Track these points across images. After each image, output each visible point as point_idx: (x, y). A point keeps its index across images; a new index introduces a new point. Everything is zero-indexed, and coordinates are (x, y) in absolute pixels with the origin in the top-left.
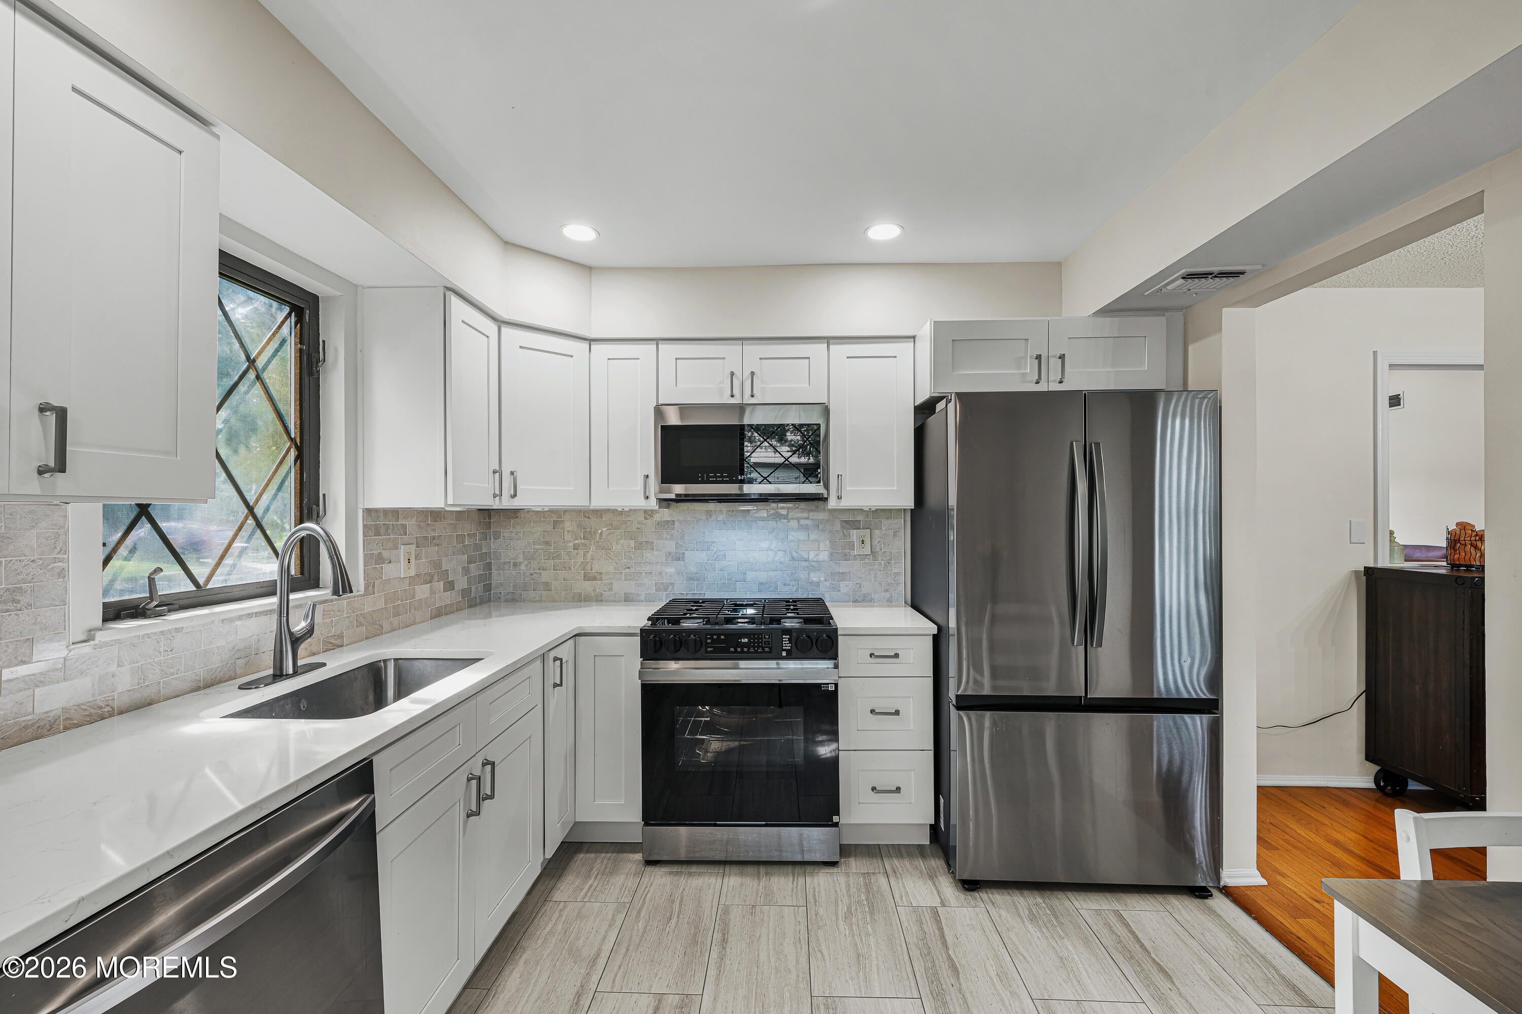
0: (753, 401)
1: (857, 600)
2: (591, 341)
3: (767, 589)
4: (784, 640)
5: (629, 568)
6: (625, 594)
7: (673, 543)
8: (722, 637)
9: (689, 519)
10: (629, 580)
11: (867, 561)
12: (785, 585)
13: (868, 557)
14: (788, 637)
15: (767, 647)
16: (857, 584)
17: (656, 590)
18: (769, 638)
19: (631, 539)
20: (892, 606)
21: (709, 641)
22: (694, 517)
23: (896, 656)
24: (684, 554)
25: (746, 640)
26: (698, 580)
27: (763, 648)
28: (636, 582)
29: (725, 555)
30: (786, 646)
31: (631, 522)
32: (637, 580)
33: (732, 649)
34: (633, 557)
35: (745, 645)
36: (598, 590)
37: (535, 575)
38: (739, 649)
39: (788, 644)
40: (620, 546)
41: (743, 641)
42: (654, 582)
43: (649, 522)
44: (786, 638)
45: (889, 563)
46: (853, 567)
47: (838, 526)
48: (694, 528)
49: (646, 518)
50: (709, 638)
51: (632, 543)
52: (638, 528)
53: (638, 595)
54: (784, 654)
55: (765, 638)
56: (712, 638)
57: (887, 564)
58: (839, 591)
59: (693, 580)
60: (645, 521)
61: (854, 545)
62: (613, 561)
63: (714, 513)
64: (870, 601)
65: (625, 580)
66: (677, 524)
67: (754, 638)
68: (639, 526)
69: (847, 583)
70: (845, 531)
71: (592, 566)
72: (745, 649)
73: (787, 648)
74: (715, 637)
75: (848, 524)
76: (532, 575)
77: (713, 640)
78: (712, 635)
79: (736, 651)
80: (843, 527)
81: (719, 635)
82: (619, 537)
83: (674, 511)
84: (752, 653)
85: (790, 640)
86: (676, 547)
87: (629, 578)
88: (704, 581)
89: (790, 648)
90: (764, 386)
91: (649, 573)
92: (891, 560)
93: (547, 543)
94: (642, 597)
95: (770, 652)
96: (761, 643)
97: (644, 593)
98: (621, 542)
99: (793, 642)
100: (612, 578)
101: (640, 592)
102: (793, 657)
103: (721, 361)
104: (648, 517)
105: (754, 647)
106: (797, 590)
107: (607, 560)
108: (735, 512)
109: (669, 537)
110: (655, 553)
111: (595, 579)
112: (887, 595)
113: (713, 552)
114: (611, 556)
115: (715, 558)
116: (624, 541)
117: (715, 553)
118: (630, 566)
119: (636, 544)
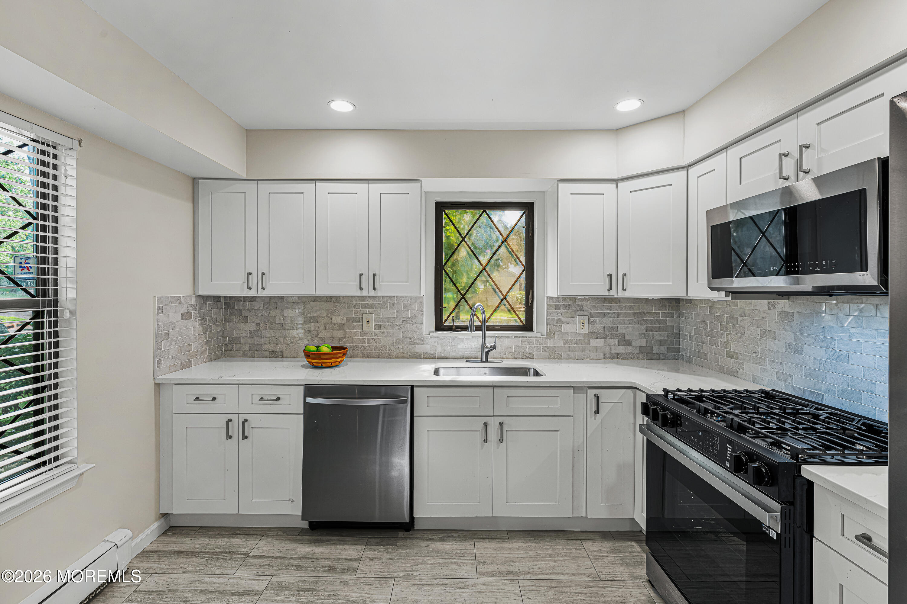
2: (687, 167)
4: (728, 449)
7: (793, 335)
9: (808, 311)
10: (756, 364)
14: (732, 448)
15: (715, 450)
17: (777, 378)
18: (717, 441)
19: (758, 327)
22: (813, 310)
24: (802, 347)
25: (701, 434)
26: (817, 378)
28: (761, 366)
29: (847, 356)
30: (729, 457)
32: (762, 365)
33: (692, 438)
34: (759, 343)
35: (700, 438)
36: (735, 368)
37: (700, 346)
38: (696, 441)
40: (749, 332)
42: (775, 370)
43: (772, 312)
48: (813, 321)
49: (769, 309)
51: (758, 330)
53: (763, 379)
55: (714, 439)
60: (769, 311)
62: (745, 345)
65: (754, 363)
66: (796, 316)
67: (707, 435)
68: (764, 315)
71: (731, 346)
76: (698, 346)
82: (749, 324)
83: (794, 303)
86: (795, 340)
87: (757, 362)
91: (772, 361)
93: (706, 323)
96: (712, 443)
97: (767, 379)
100: (744, 359)
101: (764, 377)
103: (778, 144)
104: (771, 307)
107: (741, 342)
109: (788, 328)
110: (777, 342)
111: (732, 357)
113: (834, 351)
114: (743, 340)
115: (835, 358)
116: (752, 328)
117: (836, 352)
118: (757, 352)
119: (761, 332)
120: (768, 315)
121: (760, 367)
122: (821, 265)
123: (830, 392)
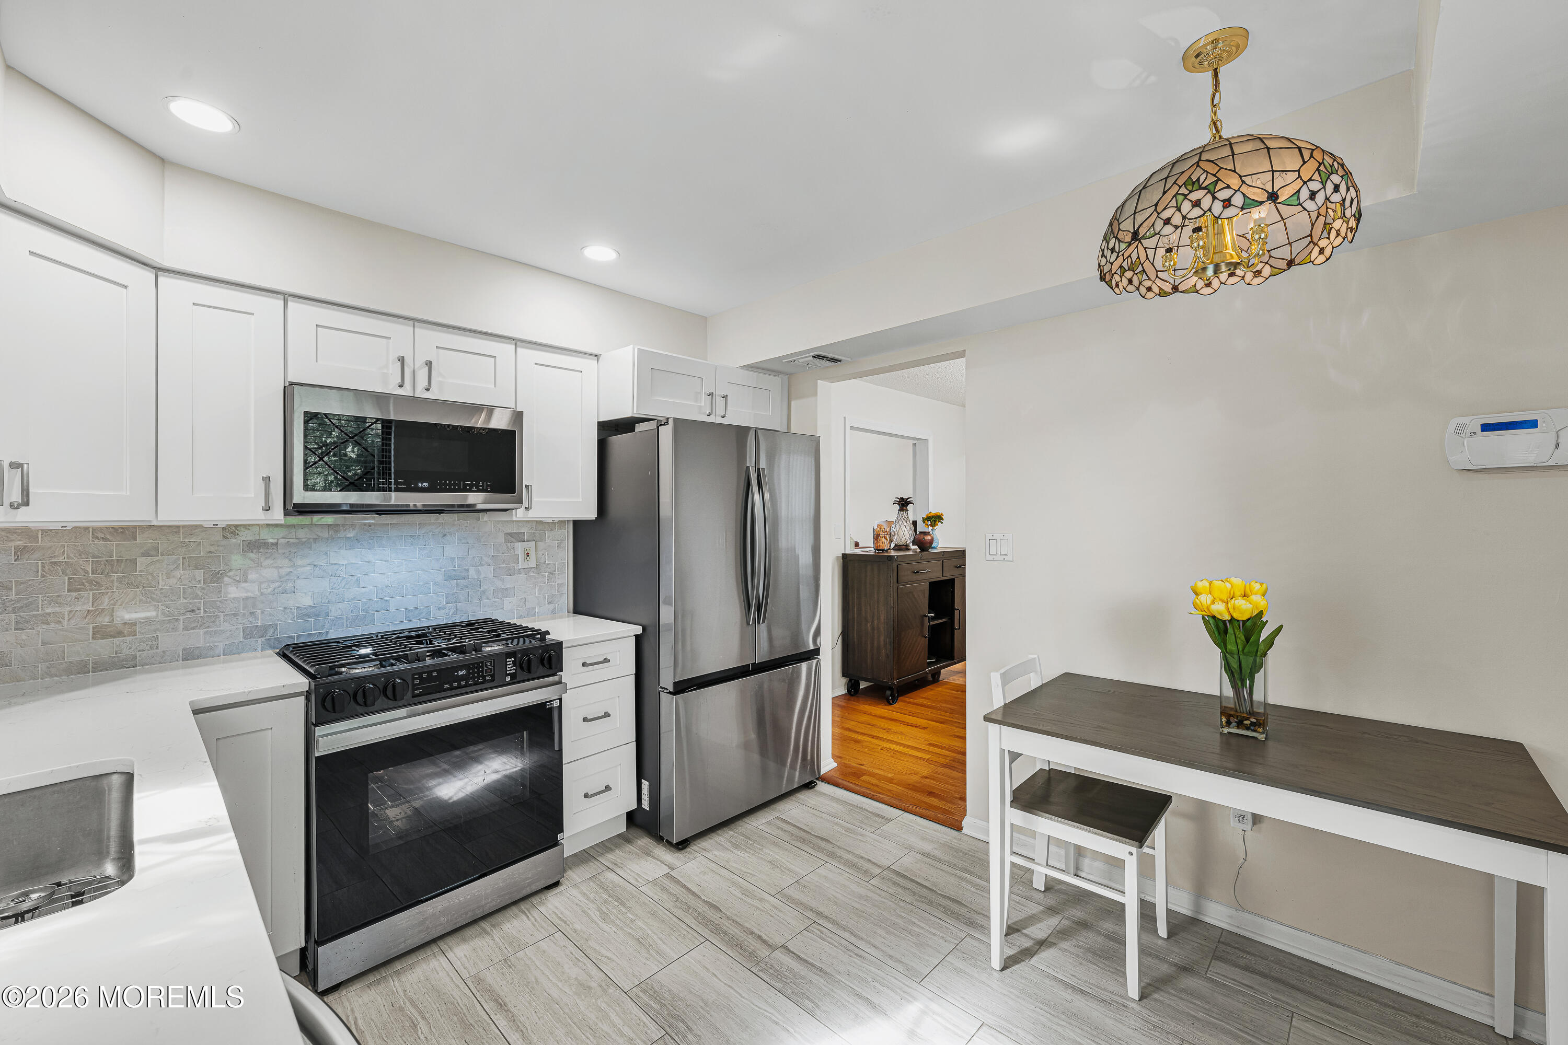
0: (427, 395)
1: (521, 616)
2: (158, 270)
3: (417, 617)
4: (508, 663)
5: (193, 611)
6: (184, 649)
8: (435, 674)
11: (531, 574)
12: (439, 609)
13: (533, 570)
14: (513, 659)
15: (488, 675)
16: (522, 599)
17: (244, 638)
18: (491, 664)
19: (197, 568)
20: (555, 619)
21: (417, 682)
23: (606, 660)
25: (464, 672)
26: (317, 615)
27: (484, 677)
28: (206, 630)
29: (358, 580)
30: (510, 670)
31: (196, 543)
33: (447, 686)
35: (463, 678)
38: (455, 684)
39: (512, 667)
40: (173, 581)
41: (460, 673)
42: (241, 627)
44: (510, 661)
45: (552, 574)
46: (517, 582)
47: (501, 538)
49: (225, 537)
50: (417, 679)
51: (199, 575)
52: (212, 553)
53: (211, 648)
54: (508, 679)
55: (486, 665)
56: (421, 677)
57: (552, 576)
58: (502, 608)
59: (308, 616)
61: (518, 559)
62: (160, 604)
63: (341, 528)
64: (535, 614)
65: (186, 629)
67: (473, 669)
69: (511, 599)
70: (509, 544)
71: (111, 616)
72: (463, 683)
73: (512, 671)
74: (425, 675)
75: (511, 536)
77: (423, 680)
78: (421, 674)
79: (452, 688)
80: (507, 541)
81: (430, 673)
82: (172, 567)
84: (471, 685)
85: (514, 663)
87: (193, 625)
88: (327, 616)
89: (514, 671)
90: (440, 379)
91: (233, 614)
92: (555, 571)
94: (220, 650)
95: (493, 680)
96: (482, 671)
97: (221, 645)
98: (177, 574)
99: (518, 665)
100: (155, 631)
101: (216, 644)
102: (518, 679)
103: (384, 340)
104: (229, 536)
105: (473, 678)
106: (454, 613)
107: (146, 603)
108: (373, 527)
111: (118, 634)
112: (551, 607)
113: (340, 578)
114: (154, 596)
115: (343, 585)
116: (182, 572)
117: (343, 579)
118: (195, 608)
119: (207, 576)
120: (221, 548)
121: (202, 632)
122: (477, 486)
123: (336, 627)
